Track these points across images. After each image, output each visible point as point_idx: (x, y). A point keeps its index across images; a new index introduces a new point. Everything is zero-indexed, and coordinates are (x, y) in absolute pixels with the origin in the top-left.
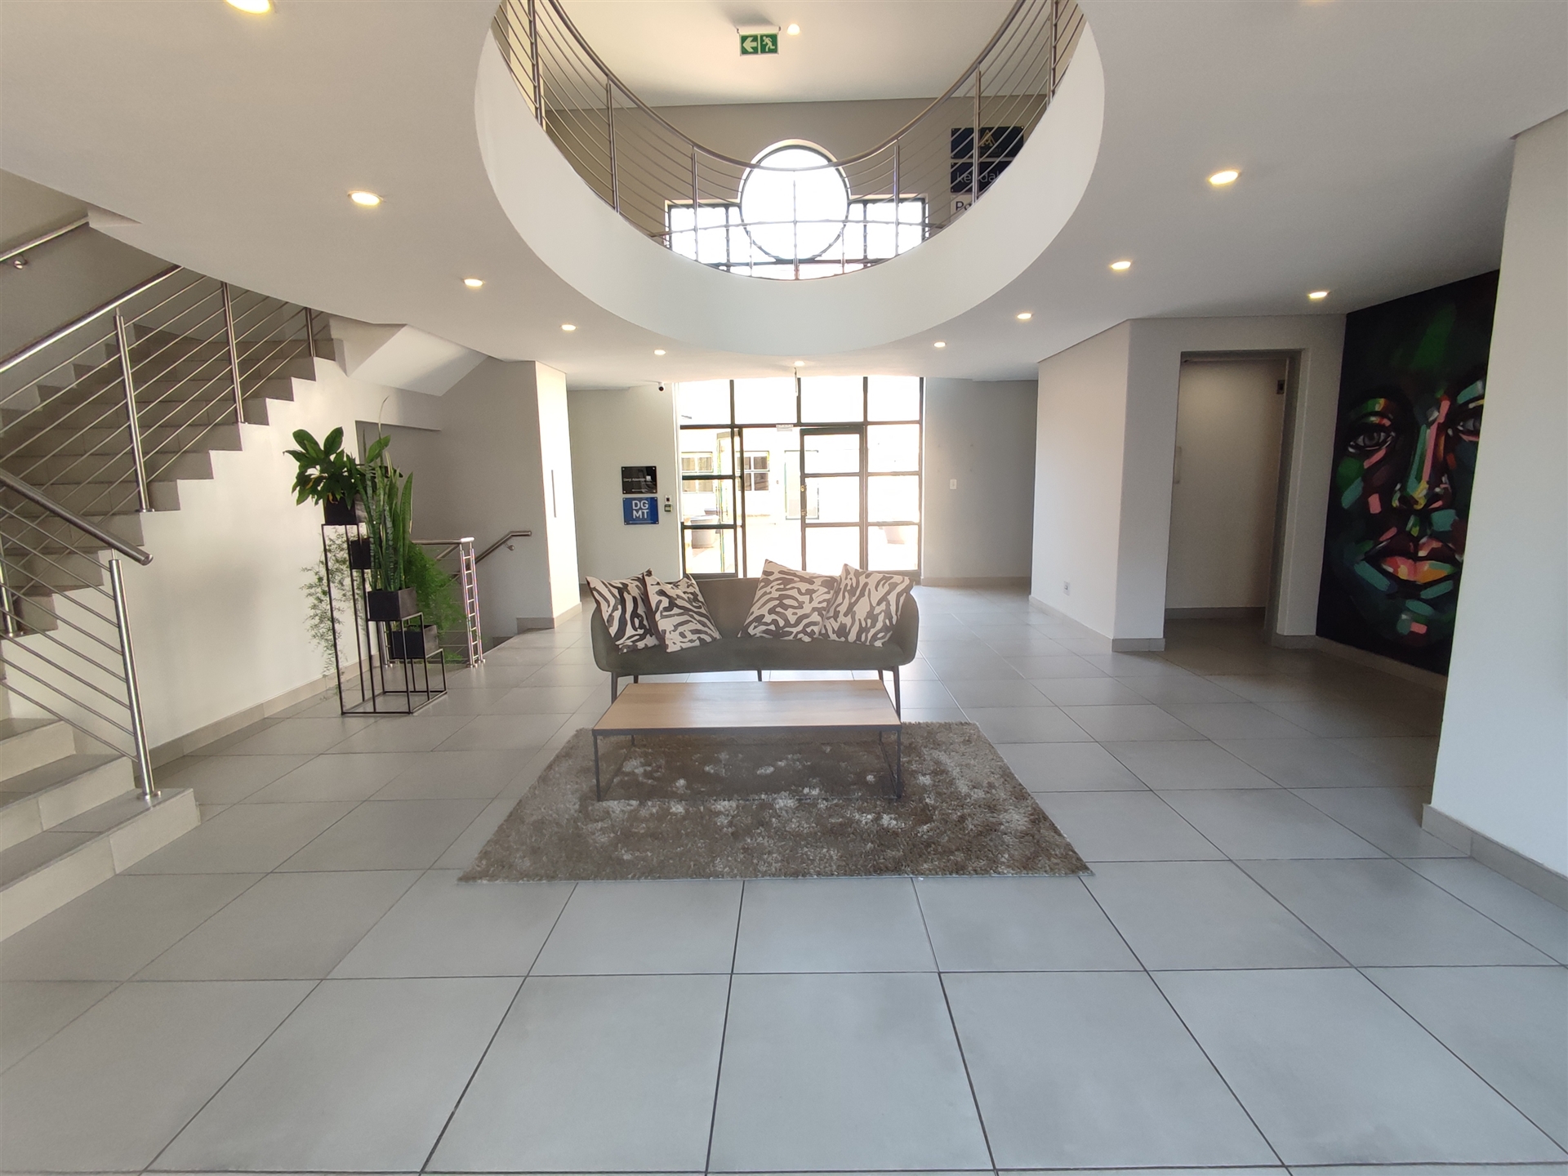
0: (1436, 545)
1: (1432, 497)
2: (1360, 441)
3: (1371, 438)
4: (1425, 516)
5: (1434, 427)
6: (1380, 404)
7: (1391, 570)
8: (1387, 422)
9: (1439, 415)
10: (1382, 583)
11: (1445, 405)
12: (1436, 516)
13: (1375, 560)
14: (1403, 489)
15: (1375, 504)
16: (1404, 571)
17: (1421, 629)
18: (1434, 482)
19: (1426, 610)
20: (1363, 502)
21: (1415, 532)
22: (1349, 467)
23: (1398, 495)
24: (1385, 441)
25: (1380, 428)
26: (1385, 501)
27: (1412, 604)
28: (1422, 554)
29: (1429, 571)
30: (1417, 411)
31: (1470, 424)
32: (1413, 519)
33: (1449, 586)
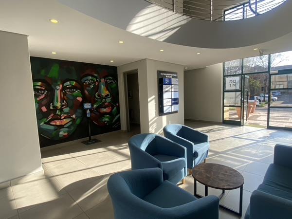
5: (59, 90)
6: (39, 84)
14: (53, 104)
15: (44, 109)
18: (62, 102)
20: (39, 109)
25: (40, 90)
29: (65, 121)
30: (53, 86)
31: (68, 90)
32: (58, 111)
33: (71, 122)
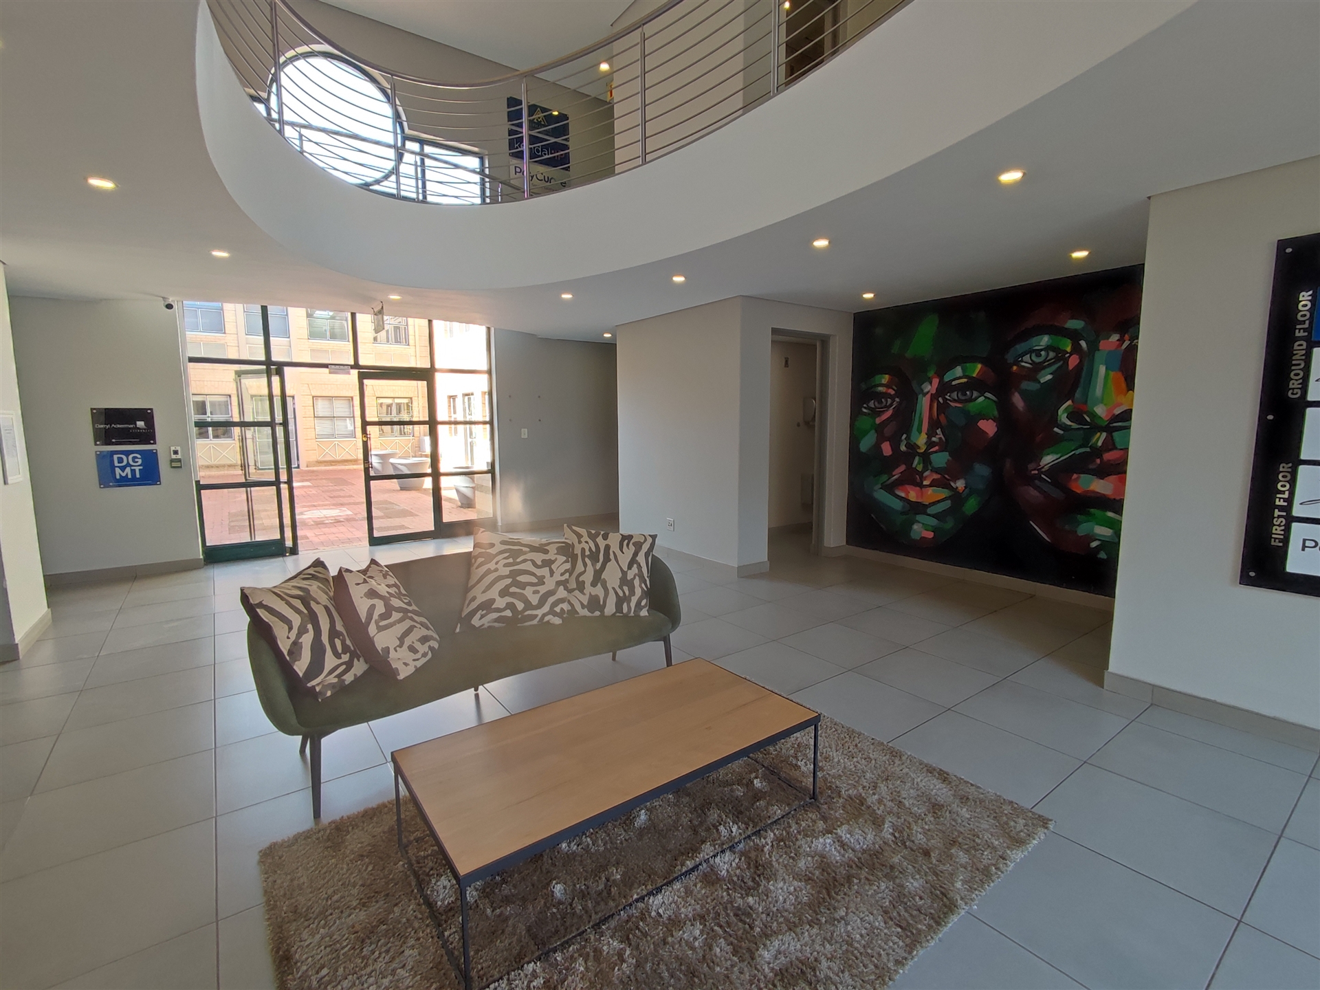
0: (936, 476)
1: (930, 444)
2: (871, 404)
3: (880, 402)
4: (926, 457)
5: (928, 396)
6: (885, 379)
7: (903, 495)
8: (892, 392)
9: (930, 388)
10: (897, 505)
11: (936, 381)
12: (933, 457)
13: (890, 489)
14: (908, 438)
15: (887, 449)
16: (913, 495)
17: (930, 535)
18: (930, 434)
19: (933, 522)
20: (877, 447)
21: (920, 468)
22: (864, 422)
23: (905, 442)
24: (891, 405)
25: (886, 395)
26: (895, 447)
27: (919, 517)
28: (925, 483)
29: (933, 494)
30: (914, 385)
31: (954, 395)
32: (917, 459)
33: (948, 504)
